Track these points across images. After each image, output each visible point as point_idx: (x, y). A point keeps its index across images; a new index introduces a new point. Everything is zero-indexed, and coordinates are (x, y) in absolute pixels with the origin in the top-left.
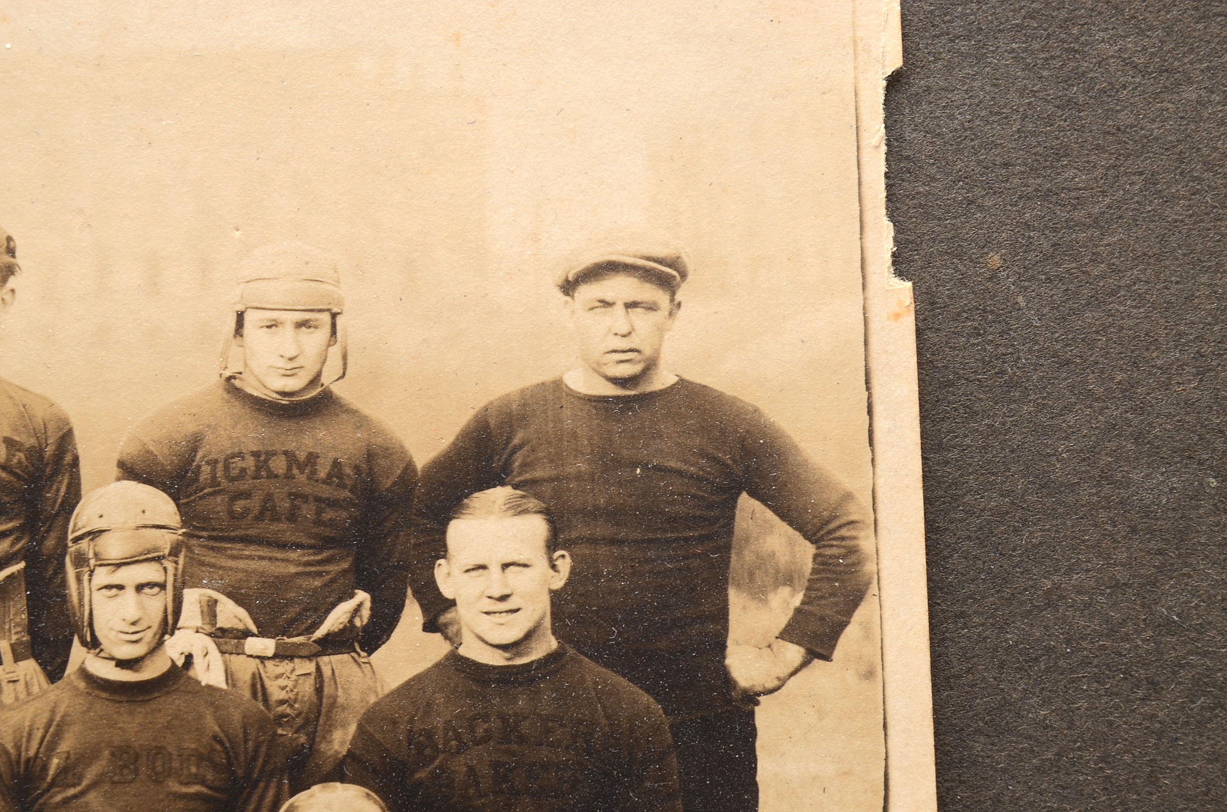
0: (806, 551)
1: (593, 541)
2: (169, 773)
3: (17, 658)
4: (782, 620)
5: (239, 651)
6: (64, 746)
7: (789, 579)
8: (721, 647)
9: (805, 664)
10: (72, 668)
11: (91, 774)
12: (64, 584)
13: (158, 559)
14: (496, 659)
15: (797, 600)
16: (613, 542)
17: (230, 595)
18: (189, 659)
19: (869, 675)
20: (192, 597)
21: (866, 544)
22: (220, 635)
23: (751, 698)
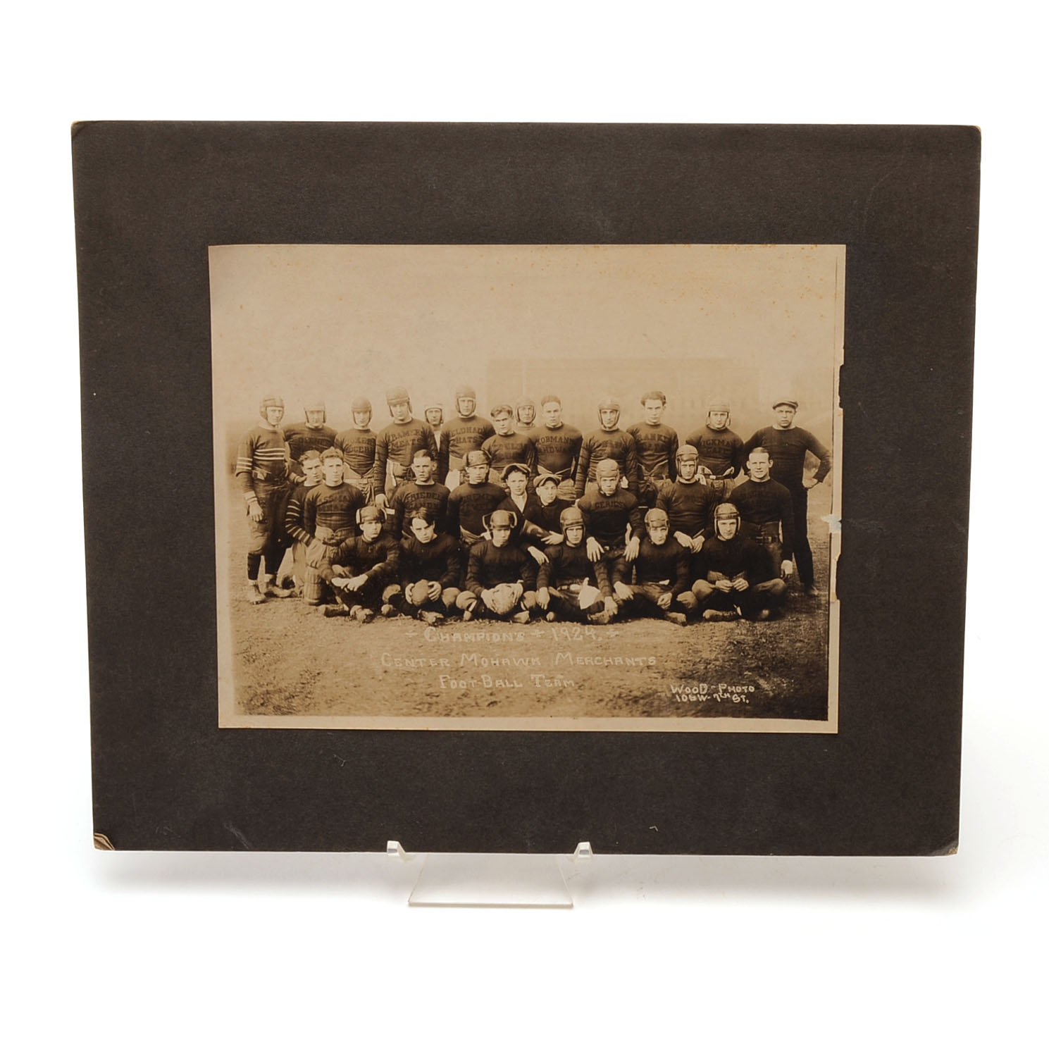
0: (820, 461)
1: (777, 458)
2: (695, 501)
3: (667, 478)
4: (813, 475)
5: (709, 478)
6: (676, 495)
7: (815, 467)
8: (801, 480)
9: (818, 483)
10: (677, 480)
11: (680, 500)
12: (675, 464)
13: (694, 460)
14: (758, 481)
15: (817, 471)
16: (781, 458)
17: (708, 467)
18: (699, 479)
19: (830, 485)
20: (700, 467)
21: (831, 460)
22: (705, 475)
23: (807, 489)
